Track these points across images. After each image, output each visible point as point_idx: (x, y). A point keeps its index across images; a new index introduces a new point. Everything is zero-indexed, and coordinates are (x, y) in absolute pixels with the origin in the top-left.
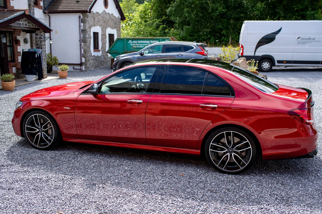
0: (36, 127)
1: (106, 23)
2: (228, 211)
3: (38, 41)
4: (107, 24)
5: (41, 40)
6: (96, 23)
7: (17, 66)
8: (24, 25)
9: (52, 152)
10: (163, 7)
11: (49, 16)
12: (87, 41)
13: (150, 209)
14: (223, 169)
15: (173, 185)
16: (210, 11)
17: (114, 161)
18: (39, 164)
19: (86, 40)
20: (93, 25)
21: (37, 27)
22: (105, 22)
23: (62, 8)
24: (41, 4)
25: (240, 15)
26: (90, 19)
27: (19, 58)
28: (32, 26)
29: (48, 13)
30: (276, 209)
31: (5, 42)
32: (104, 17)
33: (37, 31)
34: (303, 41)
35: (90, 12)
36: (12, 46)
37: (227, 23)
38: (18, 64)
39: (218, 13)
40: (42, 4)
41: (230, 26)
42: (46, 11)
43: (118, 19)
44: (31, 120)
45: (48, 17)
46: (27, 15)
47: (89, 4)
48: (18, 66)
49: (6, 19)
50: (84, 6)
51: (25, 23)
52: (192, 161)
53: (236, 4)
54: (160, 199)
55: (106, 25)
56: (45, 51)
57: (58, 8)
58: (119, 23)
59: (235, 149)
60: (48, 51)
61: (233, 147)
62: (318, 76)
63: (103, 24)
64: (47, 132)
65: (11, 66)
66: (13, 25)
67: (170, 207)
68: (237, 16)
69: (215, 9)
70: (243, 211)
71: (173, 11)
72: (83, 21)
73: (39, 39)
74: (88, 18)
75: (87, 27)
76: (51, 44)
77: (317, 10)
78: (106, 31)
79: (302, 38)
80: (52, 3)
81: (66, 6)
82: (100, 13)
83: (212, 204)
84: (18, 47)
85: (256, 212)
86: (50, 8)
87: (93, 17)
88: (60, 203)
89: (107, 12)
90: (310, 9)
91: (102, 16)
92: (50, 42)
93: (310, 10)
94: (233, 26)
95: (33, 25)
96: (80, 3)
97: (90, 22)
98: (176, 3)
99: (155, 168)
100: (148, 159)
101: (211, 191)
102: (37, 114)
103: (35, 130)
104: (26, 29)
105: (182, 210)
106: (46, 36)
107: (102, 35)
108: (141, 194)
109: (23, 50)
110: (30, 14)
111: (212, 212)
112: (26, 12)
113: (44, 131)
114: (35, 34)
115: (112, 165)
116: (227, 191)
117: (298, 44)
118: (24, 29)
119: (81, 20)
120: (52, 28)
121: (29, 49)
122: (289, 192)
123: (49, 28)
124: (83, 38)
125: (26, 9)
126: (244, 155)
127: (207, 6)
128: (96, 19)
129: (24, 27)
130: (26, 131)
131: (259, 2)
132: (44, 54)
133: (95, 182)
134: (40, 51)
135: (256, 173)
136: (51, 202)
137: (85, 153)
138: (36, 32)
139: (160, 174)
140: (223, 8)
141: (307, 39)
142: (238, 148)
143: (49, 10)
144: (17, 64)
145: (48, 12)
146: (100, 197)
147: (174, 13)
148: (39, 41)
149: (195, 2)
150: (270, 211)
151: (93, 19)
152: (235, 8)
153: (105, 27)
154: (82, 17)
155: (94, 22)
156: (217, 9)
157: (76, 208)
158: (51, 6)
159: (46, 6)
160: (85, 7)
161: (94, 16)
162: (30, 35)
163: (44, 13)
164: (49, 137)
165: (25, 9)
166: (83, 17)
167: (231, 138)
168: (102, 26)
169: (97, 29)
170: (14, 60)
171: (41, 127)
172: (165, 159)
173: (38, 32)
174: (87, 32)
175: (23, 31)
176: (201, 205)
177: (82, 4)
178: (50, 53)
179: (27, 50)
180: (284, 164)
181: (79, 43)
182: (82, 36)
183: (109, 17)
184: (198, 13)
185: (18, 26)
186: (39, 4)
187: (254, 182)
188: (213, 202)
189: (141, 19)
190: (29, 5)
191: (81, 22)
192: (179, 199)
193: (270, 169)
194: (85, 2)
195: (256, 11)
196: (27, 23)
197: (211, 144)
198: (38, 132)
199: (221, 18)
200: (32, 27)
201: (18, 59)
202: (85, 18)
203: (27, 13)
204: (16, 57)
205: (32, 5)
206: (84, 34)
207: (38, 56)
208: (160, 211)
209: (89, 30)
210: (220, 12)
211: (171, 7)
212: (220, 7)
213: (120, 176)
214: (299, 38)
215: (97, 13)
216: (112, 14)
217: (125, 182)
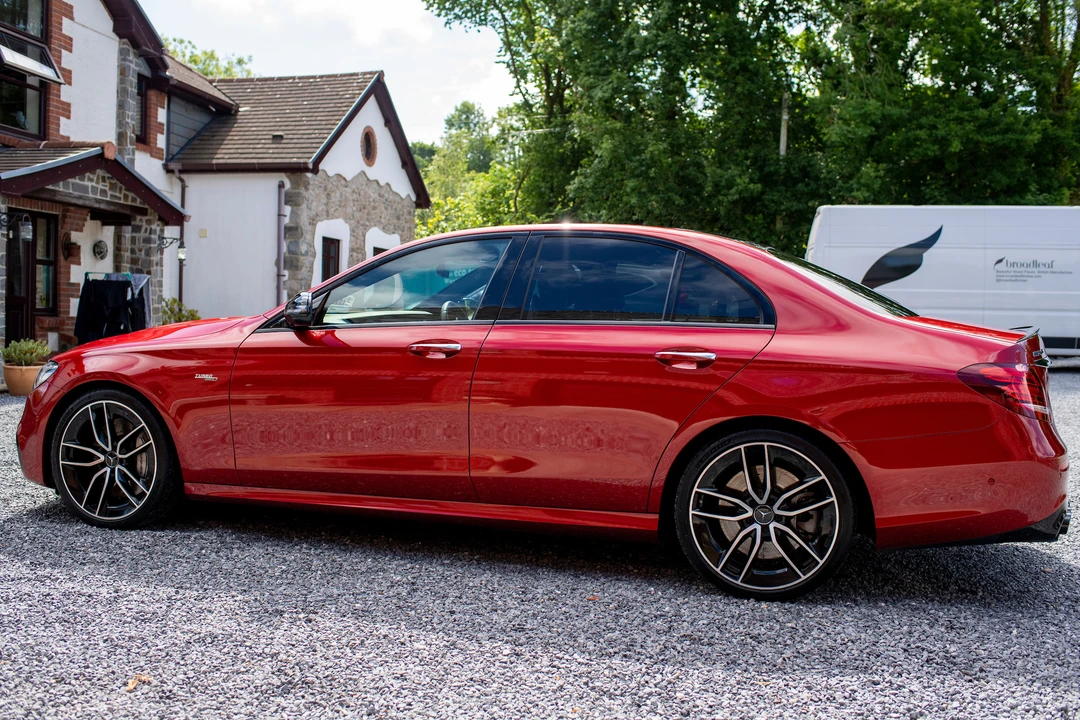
0: (98, 448)
1: (366, 211)
2: (752, 688)
3: (140, 250)
4: (368, 214)
5: (148, 246)
6: (332, 210)
7: (63, 330)
8: (96, 194)
9: (145, 532)
10: (556, 180)
11: (182, 181)
12: (300, 264)
13: (469, 676)
14: (739, 582)
15: (559, 622)
16: (709, 188)
17: (358, 562)
18: (93, 561)
19: (298, 260)
20: (324, 213)
21: (138, 203)
22: (364, 208)
23: (227, 156)
24: (158, 142)
25: (807, 203)
26: (313, 191)
27: (71, 305)
28: (123, 197)
29: (181, 172)
30: (926, 685)
31: (29, 237)
32: (362, 193)
33: (139, 218)
34: (1014, 272)
35: (315, 170)
36: (52, 264)
37: (764, 231)
38: (68, 324)
39: (736, 197)
40: (161, 141)
41: (775, 239)
42: (172, 166)
43: (405, 203)
44: (81, 423)
45: (179, 184)
46: (107, 160)
47: (314, 145)
48: (69, 330)
49: (38, 167)
50: (296, 150)
51: (100, 186)
52: (631, 568)
53: (794, 169)
54: (506, 652)
55: (368, 220)
56: (160, 284)
57: (211, 156)
58: (408, 217)
59: (779, 509)
60: (169, 292)
61: (771, 502)
62: (1068, 384)
63: (357, 215)
64: (131, 463)
65: (42, 328)
66: (60, 187)
67: (540, 675)
68: (795, 206)
69: (723, 183)
70: (807, 691)
71: (587, 189)
72: (290, 199)
73: (142, 244)
74: (307, 189)
75: (304, 220)
76: (181, 261)
77: (1056, 190)
78: (364, 236)
79: (1011, 261)
80: (196, 142)
81: (240, 151)
82: (348, 179)
83: (696, 671)
84: (74, 268)
85: (855, 691)
86: (189, 156)
87: (325, 189)
88: (149, 655)
89: (371, 178)
90: (1033, 187)
91: (354, 187)
92: (178, 253)
93: (1033, 189)
94: (786, 240)
95: (126, 197)
96: (284, 141)
97: (315, 204)
98: (599, 162)
99: (499, 581)
100: (477, 560)
101: (693, 641)
102: (104, 402)
103: (92, 457)
104: (103, 206)
105: (586, 684)
106: (165, 236)
107: (352, 250)
108: (438, 640)
109: (87, 274)
110: (119, 159)
111: (692, 690)
112: (105, 150)
113: (121, 461)
114: (130, 228)
115: (348, 568)
116: (749, 640)
117: (998, 281)
118: (97, 206)
119: (286, 194)
120: (187, 211)
121: (107, 275)
122: (975, 646)
123: (181, 209)
124: (287, 255)
125: (109, 143)
126: (811, 531)
127: (699, 175)
128: (336, 197)
129: (97, 201)
130: (61, 462)
131: (867, 162)
132: (154, 294)
133: (280, 607)
134: (142, 280)
135: (855, 601)
136: (117, 652)
137: (258, 540)
138: (135, 220)
139: (514, 595)
140: (752, 181)
141: (1028, 266)
142: (789, 505)
143: (184, 161)
144: (62, 323)
145: (180, 167)
146: (294, 643)
147: (591, 194)
148: (143, 253)
149: (660, 161)
150: (906, 690)
151: (323, 196)
152: (790, 181)
153: (363, 225)
154: (288, 185)
155: (327, 204)
156: (730, 185)
157: (204, 668)
158: (190, 151)
159: (175, 150)
160: (300, 155)
161: (330, 186)
162: (115, 233)
163: (168, 171)
164: (139, 481)
165: (104, 140)
166: (293, 187)
167: (764, 471)
168: (353, 222)
169: (336, 228)
170: (54, 308)
171: (114, 448)
172: (536, 561)
173: (139, 220)
174: (302, 234)
175: (92, 219)
176: (657, 673)
177: (291, 146)
178: (177, 298)
179: (101, 277)
180: (957, 582)
181: (275, 269)
182: (285, 249)
183: (376, 195)
184: (670, 194)
185: (76, 193)
186: (152, 140)
187: (850, 619)
188: (700, 665)
189: (483, 216)
190: (121, 137)
191: (286, 203)
192: (576, 656)
193: (904, 591)
194: (302, 141)
195: (858, 190)
196: (107, 189)
197: (695, 489)
198: (103, 465)
199: (744, 211)
200: (122, 202)
201: (69, 307)
202: (297, 191)
203: (110, 154)
204: (62, 298)
205: (131, 137)
206: (292, 240)
207: (136, 296)
208: (505, 683)
209: (309, 228)
210: (740, 194)
211: (581, 175)
212: (740, 176)
213: (372, 596)
214: (1000, 261)
215: (339, 175)
216: (387, 184)
217: (389, 609)
